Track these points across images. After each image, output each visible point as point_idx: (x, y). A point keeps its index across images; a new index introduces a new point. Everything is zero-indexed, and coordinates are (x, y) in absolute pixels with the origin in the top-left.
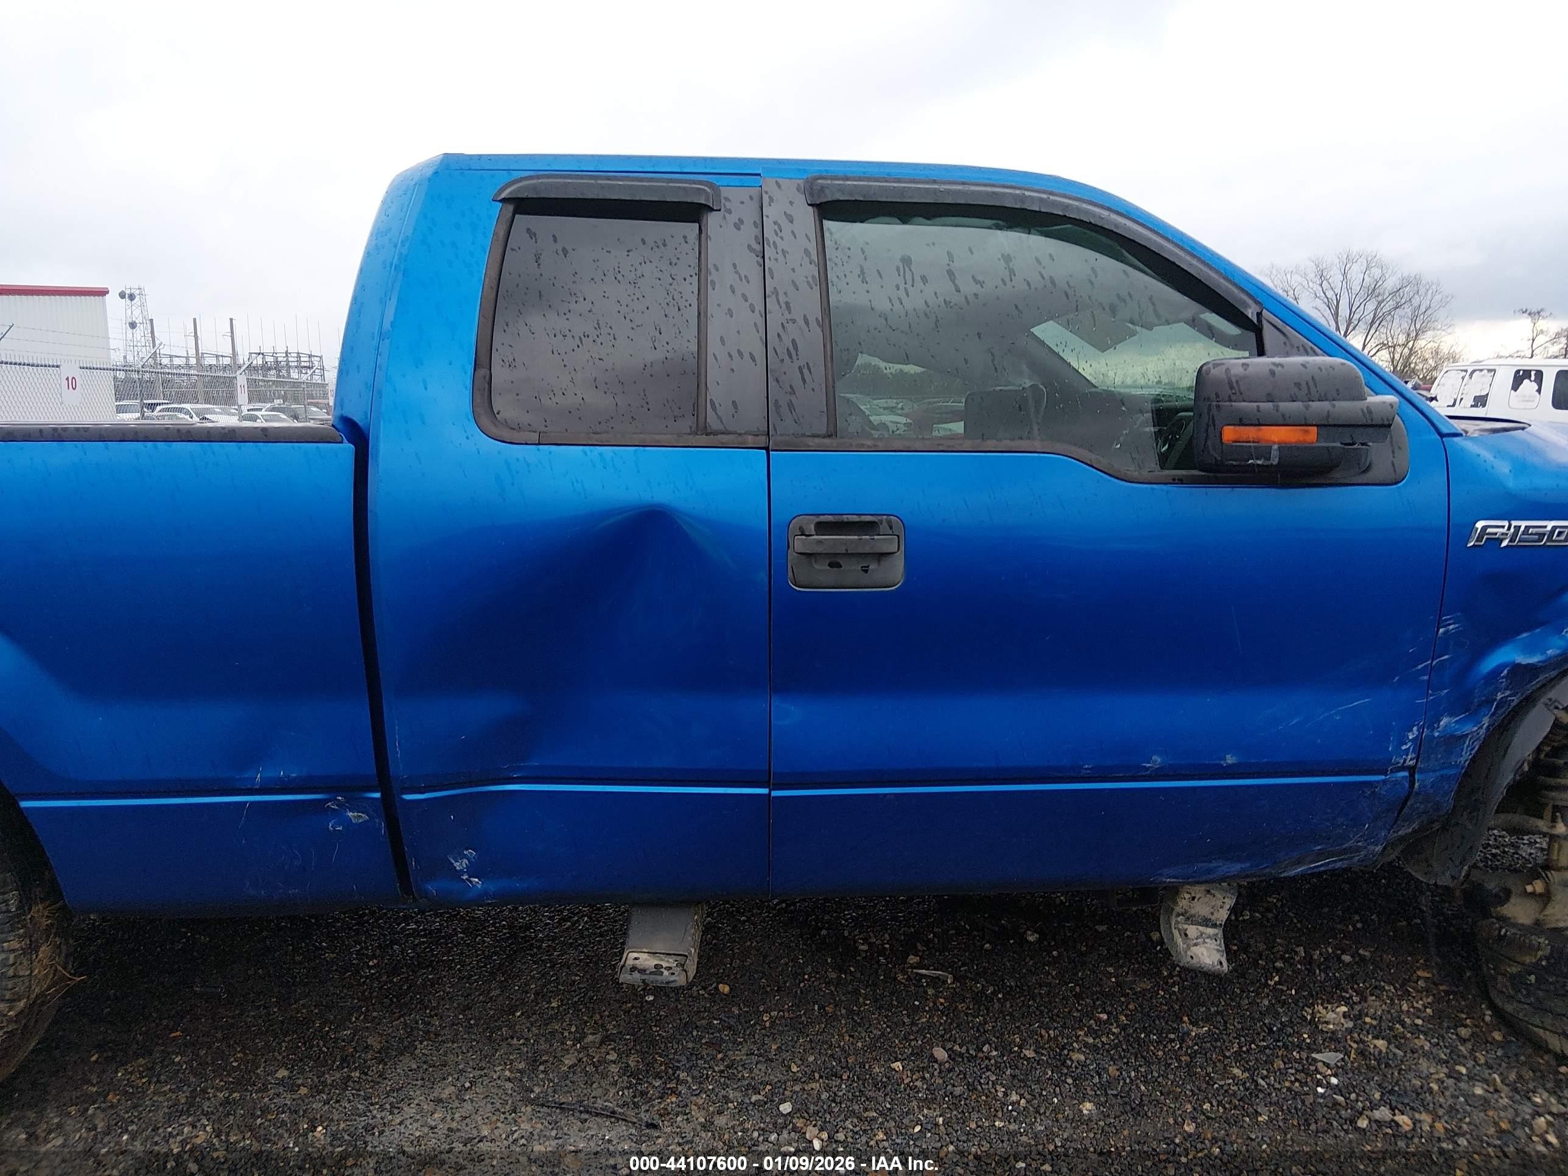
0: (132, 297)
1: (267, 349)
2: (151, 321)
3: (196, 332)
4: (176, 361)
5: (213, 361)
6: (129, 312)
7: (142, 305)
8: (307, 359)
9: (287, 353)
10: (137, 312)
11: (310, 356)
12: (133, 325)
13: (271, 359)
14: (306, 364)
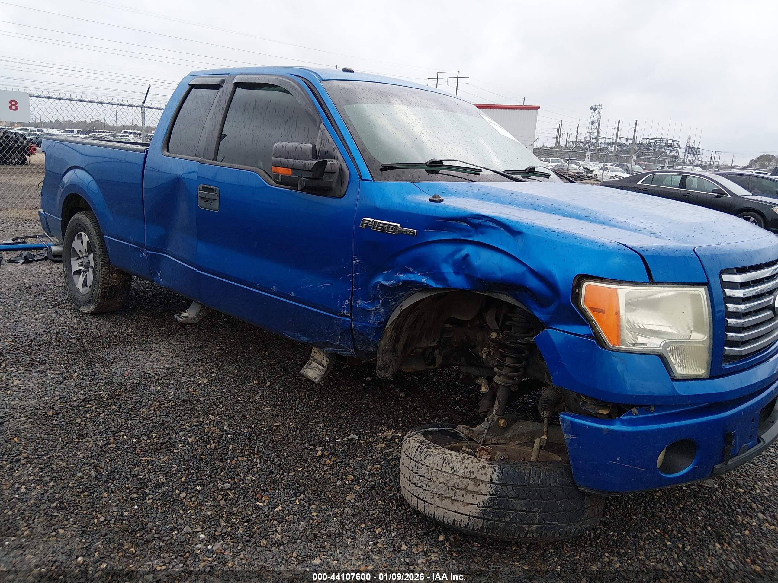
0: (595, 109)
1: (652, 136)
2: (600, 121)
3: (618, 127)
4: (608, 141)
5: (624, 141)
6: (592, 116)
7: (599, 113)
8: (671, 142)
9: (661, 138)
10: (596, 117)
11: (673, 141)
12: (593, 123)
13: (653, 141)
14: (670, 145)
